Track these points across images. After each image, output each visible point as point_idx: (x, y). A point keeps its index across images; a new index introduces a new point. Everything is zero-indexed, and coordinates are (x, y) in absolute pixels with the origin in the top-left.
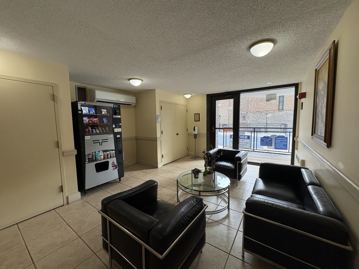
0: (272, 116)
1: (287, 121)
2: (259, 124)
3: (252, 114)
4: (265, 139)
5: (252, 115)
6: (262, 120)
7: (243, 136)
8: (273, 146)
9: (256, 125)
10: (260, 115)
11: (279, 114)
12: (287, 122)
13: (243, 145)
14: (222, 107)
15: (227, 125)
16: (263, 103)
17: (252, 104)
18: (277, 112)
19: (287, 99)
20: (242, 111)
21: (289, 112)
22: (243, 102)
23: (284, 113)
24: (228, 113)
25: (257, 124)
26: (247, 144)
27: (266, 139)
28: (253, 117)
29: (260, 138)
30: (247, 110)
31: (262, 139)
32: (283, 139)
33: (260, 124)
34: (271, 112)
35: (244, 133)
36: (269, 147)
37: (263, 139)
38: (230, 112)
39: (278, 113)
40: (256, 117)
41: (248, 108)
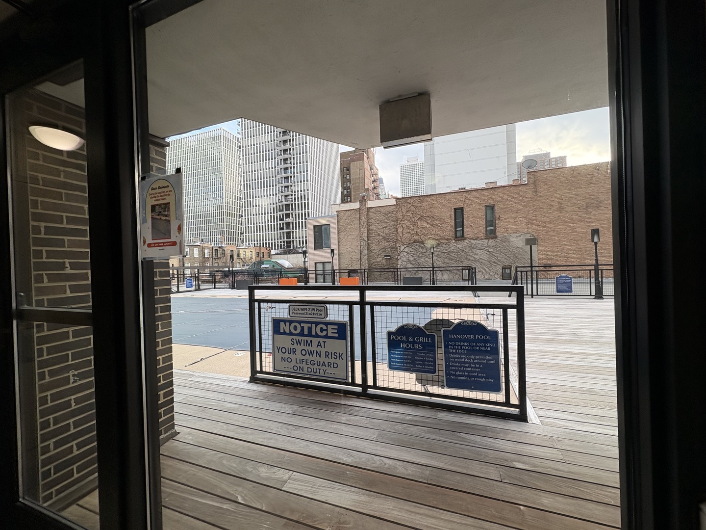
0: (444, 251)
1: (472, 260)
2: (421, 269)
3: (405, 246)
4: (404, 338)
5: (406, 250)
6: (427, 259)
7: (320, 326)
8: (441, 373)
9: (414, 269)
10: (422, 248)
11: (456, 246)
12: (472, 263)
13: (324, 364)
14: (345, 233)
15: (359, 271)
16: (425, 224)
17: (404, 225)
18: (454, 241)
19: (469, 214)
20: (387, 241)
21: (475, 241)
22: (388, 222)
23: (465, 243)
24: (359, 246)
25: (416, 269)
26: (337, 361)
27: (411, 339)
28: (407, 253)
29: (385, 336)
30: (396, 238)
31: (392, 337)
32: (478, 341)
33: (424, 269)
34: (442, 241)
35: (323, 313)
36: (424, 375)
37: (399, 338)
38: (362, 243)
39: (455, 244)
40: (414, 254)
41: (398, 233)
